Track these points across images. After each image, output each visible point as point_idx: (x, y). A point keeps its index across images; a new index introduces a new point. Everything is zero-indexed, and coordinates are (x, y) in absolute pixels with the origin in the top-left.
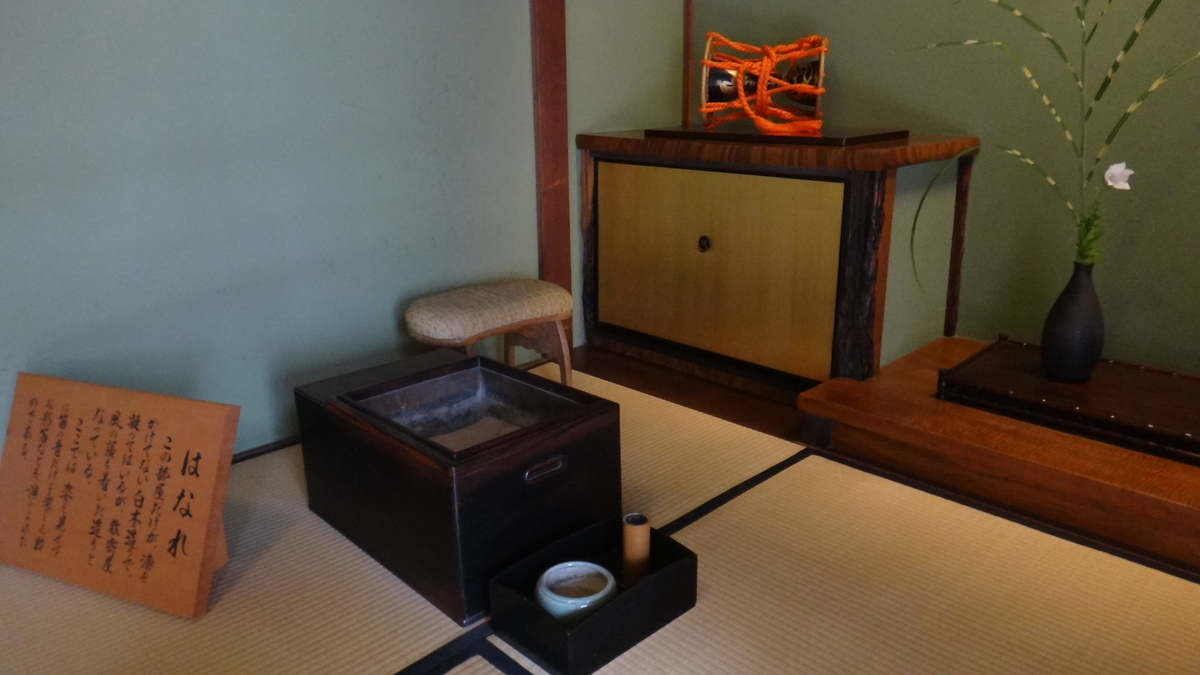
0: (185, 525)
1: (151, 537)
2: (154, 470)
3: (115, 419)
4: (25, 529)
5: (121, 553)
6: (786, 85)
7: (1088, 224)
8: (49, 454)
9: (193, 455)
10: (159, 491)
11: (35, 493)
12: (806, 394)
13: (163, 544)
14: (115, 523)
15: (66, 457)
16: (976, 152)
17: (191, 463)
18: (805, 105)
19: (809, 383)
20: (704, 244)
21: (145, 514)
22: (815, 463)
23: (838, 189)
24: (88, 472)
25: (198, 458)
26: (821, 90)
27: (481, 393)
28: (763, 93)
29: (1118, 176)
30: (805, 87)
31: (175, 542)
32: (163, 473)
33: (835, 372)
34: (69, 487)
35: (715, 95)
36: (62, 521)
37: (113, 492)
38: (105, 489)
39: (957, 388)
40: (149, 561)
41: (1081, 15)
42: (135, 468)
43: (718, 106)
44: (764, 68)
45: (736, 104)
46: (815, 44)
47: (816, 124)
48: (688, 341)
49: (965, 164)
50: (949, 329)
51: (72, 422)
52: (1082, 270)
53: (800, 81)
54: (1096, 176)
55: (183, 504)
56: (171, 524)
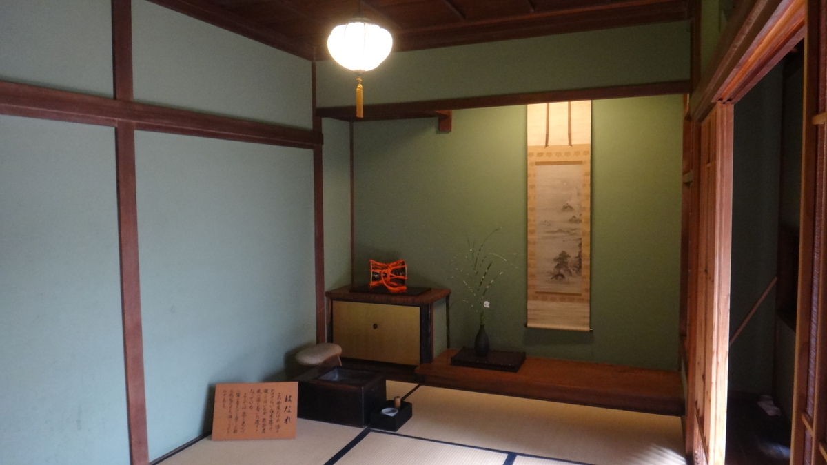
0: (289, 415)
1: (278, 421)
2: (275, 403)
3: (259, 391)
4: (229, 428)
5: (268, 427)
6: (396, 276)
7: (482, 315)
8: (234, 405)
9: (288, 396)
10: (278, 408)
11: (231, 417)
12: (416, 369)
13: (282, 421)
14: (264, 420)
15: (241, 404)
16: (450, 293)
17: (288, 399)
18: (402, 282)
19: (416, 366)
20: (375, 326)
21: (275, 415)
22: (423, 387)
23: (418, 309)
24: (251, 407)
25: (290, 397)
26: (406, 278)
27: (337, 376)
28: (389, 278)
29: (487, 304)
30: (401, 277)
31: (286, 420)
32: (279, 403)
33: (422, 361)
34: (244, 413)
35: (374, 279)
36: (243, 423)
37: (261, 411)
38: (258, 410)
39: (456, 362)
40: (278, 427)
41: (474, 269)
42: (269, 404)
43: (376, 283)
44: (388, 271)
45: (380, 282)
46: (403, 263)
47: (405, 288)
48: (370, 358)
49: (447, 298)
50: (448, 346)
51: (242, 395)
52: (482, 327)
53: (399, 275)
54: (482, 304)
55: (288, 409)
56: (283, 416)
